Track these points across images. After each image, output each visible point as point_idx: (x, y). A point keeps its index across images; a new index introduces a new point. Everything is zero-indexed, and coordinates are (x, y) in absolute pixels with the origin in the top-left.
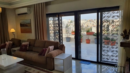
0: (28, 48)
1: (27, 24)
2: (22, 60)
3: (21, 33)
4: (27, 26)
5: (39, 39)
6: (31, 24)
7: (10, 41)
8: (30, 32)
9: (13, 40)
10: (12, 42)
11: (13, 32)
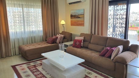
0: (82, 44)
1: (79, 15)
2: (83, 61)
3: (71, 25)
4: (79, 17)
5: (95, 34)
6: (84, 14)
7: (61, 34)
8: (82, 24)
9: (63, 33)
10: (63, 35)
11: (63, 25)
